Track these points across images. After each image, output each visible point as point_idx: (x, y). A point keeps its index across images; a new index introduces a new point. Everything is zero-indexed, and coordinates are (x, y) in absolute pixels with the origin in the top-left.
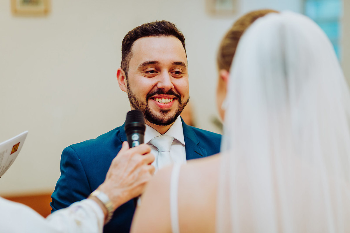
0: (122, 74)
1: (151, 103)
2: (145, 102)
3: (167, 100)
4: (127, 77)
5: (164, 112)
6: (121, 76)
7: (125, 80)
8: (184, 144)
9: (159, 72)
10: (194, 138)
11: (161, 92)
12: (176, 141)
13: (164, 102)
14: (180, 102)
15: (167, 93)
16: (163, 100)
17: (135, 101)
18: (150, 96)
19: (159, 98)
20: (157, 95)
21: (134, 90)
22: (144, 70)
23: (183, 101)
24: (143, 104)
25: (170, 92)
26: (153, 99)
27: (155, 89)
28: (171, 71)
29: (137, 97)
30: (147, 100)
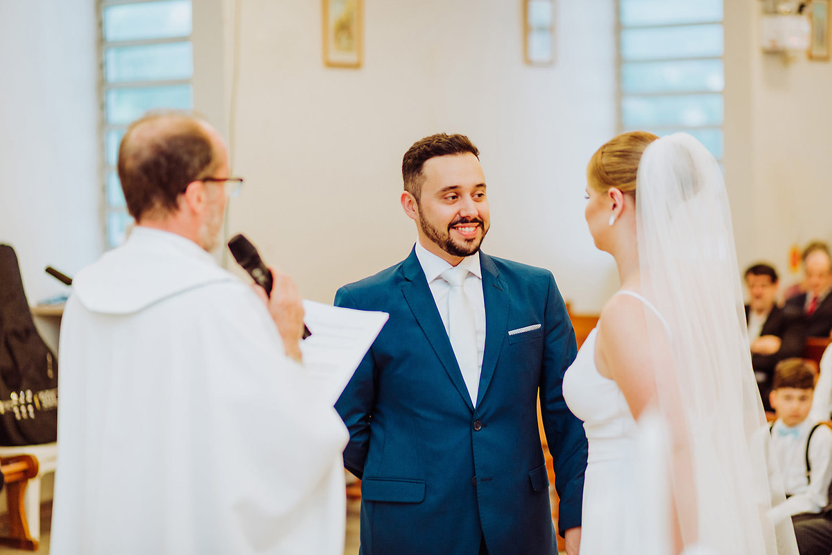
0: (410, 198)
1: (453, 232)
2: (446, 233)
3: (472, 229)
4: (418, 203)
5: (469, 241)
6: (407, 200)
7: (415, 206)
8: (481, 277)
9: (459, 197)
10: (493, 270)
11: (464, 220)
12: (471, 274)
13: (469, 230)
14: (483, 228)
15: (471, 222)
16: (467, 229)
17: (434, 231)
18: (452, 226)
19: (462, 227)
20: (460, 224)
21: (430, 220)
22: (443, 196)
23: (486, 228)
24: (444, 235)
25: (475, 220)
26: (455, 228)
27: (458, 218)
28: (472, 195)
29: (437, 228)
30: (449, 230)
